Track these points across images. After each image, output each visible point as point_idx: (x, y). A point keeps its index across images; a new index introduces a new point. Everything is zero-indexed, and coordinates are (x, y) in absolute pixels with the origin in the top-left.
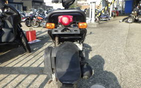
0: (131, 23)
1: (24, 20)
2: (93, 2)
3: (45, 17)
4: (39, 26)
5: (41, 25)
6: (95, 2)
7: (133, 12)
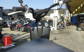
0: (81, 31)
1: (10, 26)
2: (56, 17)
3: (24, 25)
4: (19, 30)
5: (20, 30)
6: (57, 17)
7: (81, 24)
